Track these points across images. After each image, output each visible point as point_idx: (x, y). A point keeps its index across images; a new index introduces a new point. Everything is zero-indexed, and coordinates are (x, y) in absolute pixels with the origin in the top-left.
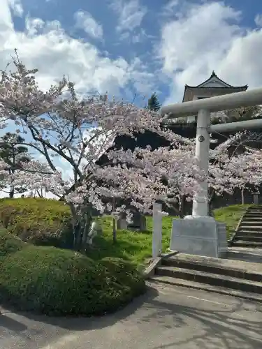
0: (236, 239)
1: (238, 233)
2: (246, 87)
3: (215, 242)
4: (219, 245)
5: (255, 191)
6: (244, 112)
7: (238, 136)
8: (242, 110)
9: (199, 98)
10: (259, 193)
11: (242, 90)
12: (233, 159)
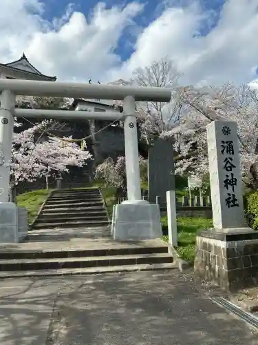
0: (37, 222)
1: (40, 216)
2: (54, 78)
3: (15, 227)
4: (19, 230)
5: (58, 176)
6: (52, 102)
7: (44, 123)
8: (50, 99)
9: (8, 78)
10: (61, 178)
11: (51, 80)
12: (39, 145)
